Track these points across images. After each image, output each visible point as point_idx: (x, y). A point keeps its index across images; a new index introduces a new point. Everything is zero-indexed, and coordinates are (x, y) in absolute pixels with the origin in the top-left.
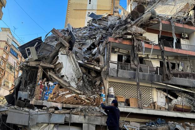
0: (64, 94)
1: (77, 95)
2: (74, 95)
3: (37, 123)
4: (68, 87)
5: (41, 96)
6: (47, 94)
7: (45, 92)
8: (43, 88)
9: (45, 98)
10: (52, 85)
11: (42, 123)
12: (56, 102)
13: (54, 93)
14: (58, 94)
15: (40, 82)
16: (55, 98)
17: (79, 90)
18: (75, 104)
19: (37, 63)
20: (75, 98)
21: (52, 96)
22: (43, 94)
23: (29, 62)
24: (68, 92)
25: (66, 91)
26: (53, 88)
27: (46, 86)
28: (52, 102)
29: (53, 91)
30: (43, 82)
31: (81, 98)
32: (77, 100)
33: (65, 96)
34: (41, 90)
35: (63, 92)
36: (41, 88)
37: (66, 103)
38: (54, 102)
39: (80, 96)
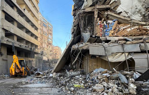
0: (126, 28)
1: (141, 27)
2: (137, 27)
3: (112, 53)
4: (130, 21)
5: (102, 33)
6: (108, 31)
7: (105, 30)
8: (103, 27)
9: (106, 35)
10: (111, 23)
11: (116, 53)
12: (117, 36)
13: (114, 29)
14: (119, 29)
15: (100, 22)
16: (116, 33)
17: (145, 21)
18: (137, 36)
19: (92, 8)
20: (138, 29)
21: (112, 32)
22: (103, 31)
23: (85, 9)
24: (129, 25)
25: (127, 25)
26: (113, 25)
27: (105, 24)
28: (114, 36)
29: (113, 28)
30: (102, 22)
31: (146, 28)
32: (140, 31)
33: (127, 30)
34: (102, 28)
35: (123, 27)
36: (100, 27)
37: (128, 35)
38: (116, 36)
39: (144, 27)
